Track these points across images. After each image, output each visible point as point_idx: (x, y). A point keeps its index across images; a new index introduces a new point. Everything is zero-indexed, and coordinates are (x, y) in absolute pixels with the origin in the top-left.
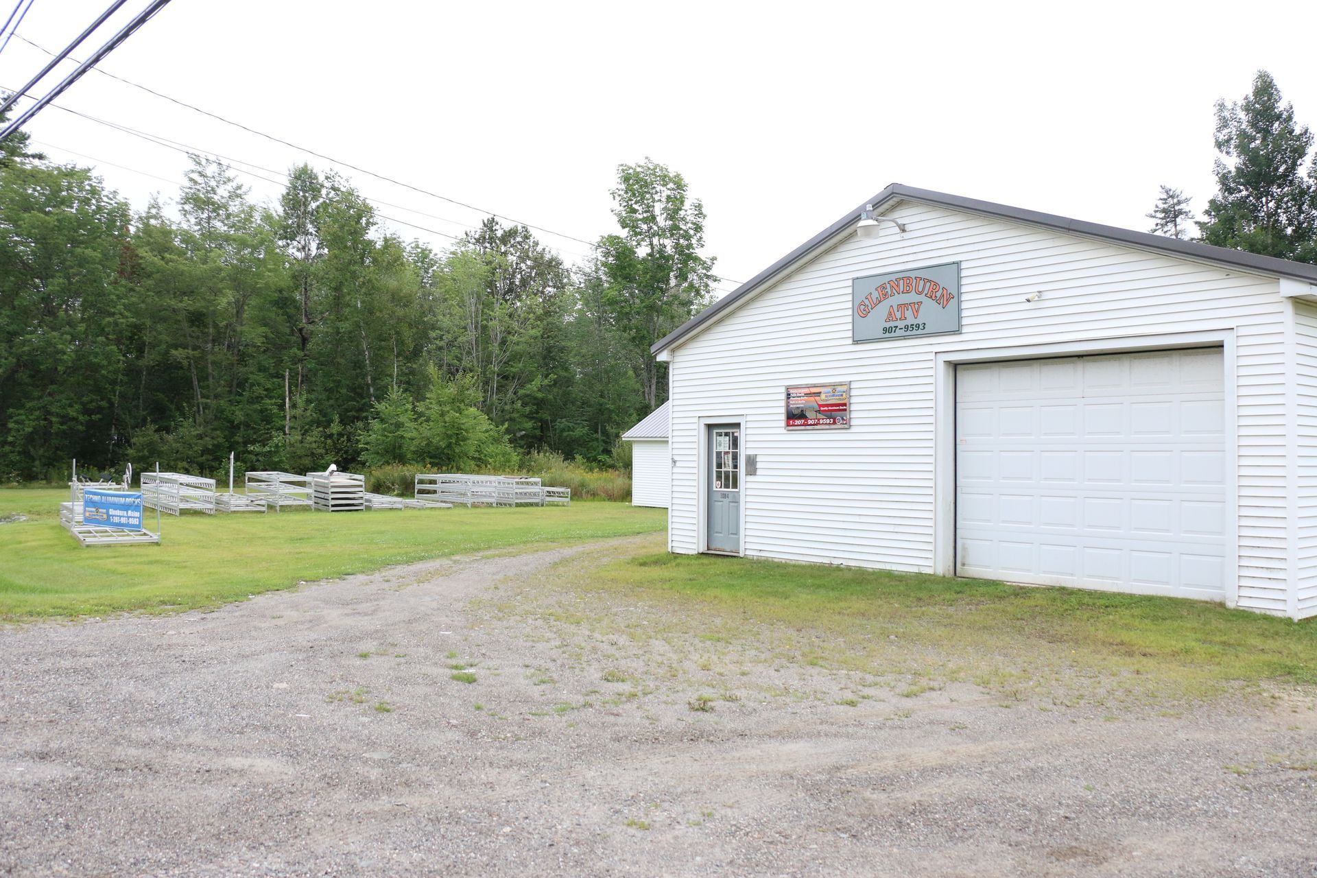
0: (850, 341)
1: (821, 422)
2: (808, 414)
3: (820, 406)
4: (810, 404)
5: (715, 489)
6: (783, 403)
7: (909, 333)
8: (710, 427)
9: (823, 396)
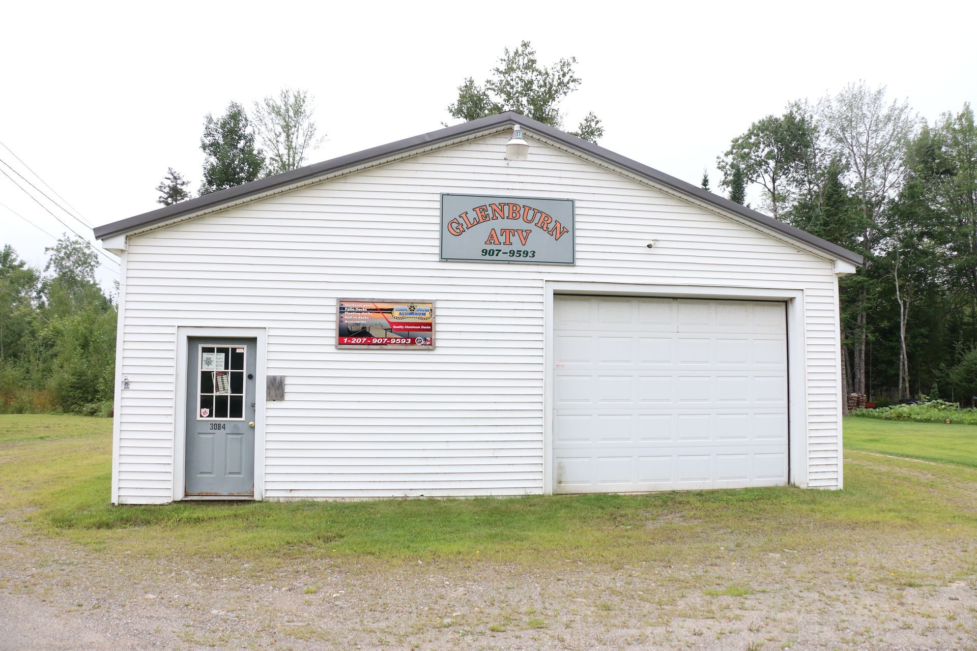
0: (437, 258)
1: (393, 341)
2: (372, 332)
3: (392, 324)
4: (378, 322)
5: (199, 418)
6: (334, 318)
7: (514, 258)
8: (191, 339)
9: (396, 314)
